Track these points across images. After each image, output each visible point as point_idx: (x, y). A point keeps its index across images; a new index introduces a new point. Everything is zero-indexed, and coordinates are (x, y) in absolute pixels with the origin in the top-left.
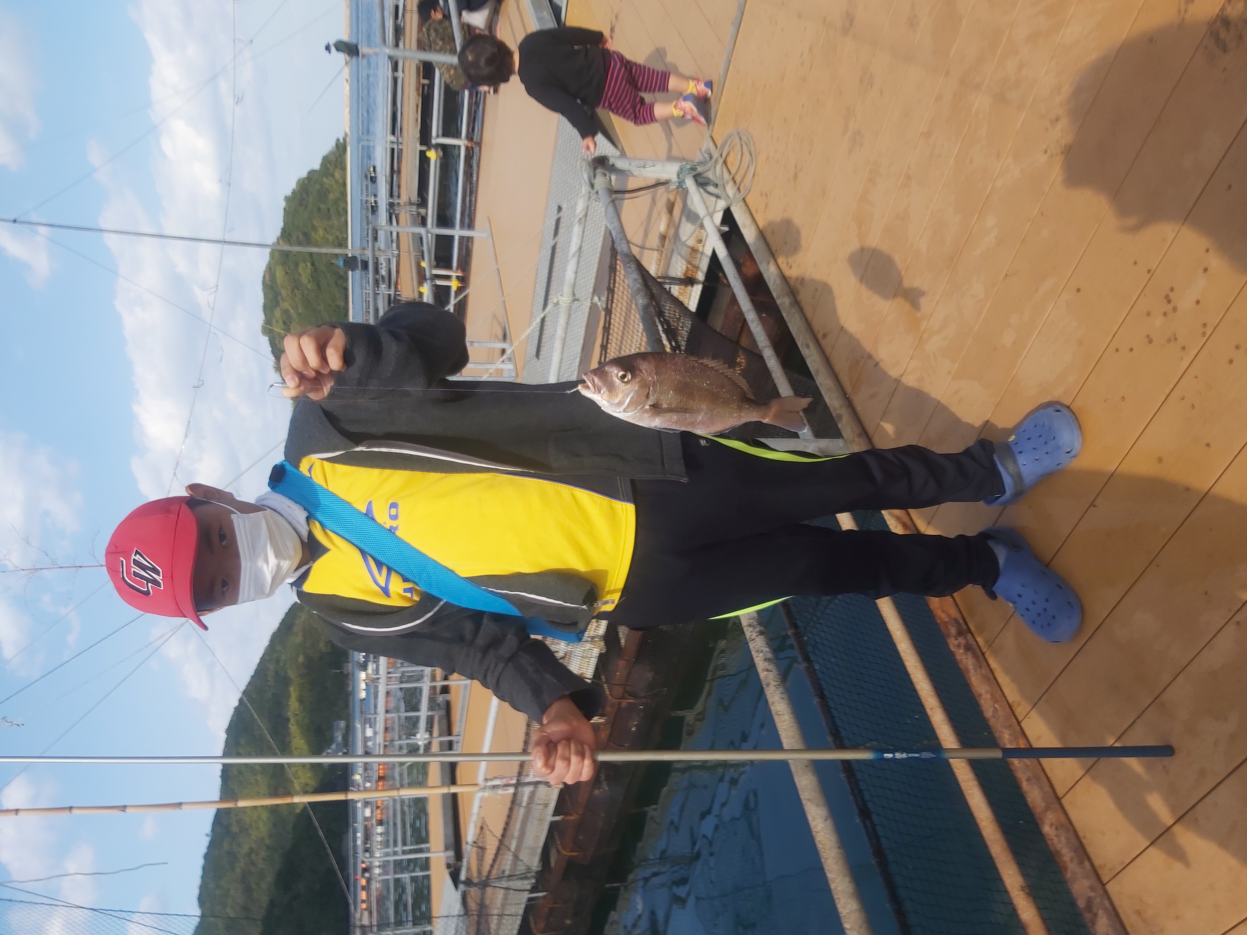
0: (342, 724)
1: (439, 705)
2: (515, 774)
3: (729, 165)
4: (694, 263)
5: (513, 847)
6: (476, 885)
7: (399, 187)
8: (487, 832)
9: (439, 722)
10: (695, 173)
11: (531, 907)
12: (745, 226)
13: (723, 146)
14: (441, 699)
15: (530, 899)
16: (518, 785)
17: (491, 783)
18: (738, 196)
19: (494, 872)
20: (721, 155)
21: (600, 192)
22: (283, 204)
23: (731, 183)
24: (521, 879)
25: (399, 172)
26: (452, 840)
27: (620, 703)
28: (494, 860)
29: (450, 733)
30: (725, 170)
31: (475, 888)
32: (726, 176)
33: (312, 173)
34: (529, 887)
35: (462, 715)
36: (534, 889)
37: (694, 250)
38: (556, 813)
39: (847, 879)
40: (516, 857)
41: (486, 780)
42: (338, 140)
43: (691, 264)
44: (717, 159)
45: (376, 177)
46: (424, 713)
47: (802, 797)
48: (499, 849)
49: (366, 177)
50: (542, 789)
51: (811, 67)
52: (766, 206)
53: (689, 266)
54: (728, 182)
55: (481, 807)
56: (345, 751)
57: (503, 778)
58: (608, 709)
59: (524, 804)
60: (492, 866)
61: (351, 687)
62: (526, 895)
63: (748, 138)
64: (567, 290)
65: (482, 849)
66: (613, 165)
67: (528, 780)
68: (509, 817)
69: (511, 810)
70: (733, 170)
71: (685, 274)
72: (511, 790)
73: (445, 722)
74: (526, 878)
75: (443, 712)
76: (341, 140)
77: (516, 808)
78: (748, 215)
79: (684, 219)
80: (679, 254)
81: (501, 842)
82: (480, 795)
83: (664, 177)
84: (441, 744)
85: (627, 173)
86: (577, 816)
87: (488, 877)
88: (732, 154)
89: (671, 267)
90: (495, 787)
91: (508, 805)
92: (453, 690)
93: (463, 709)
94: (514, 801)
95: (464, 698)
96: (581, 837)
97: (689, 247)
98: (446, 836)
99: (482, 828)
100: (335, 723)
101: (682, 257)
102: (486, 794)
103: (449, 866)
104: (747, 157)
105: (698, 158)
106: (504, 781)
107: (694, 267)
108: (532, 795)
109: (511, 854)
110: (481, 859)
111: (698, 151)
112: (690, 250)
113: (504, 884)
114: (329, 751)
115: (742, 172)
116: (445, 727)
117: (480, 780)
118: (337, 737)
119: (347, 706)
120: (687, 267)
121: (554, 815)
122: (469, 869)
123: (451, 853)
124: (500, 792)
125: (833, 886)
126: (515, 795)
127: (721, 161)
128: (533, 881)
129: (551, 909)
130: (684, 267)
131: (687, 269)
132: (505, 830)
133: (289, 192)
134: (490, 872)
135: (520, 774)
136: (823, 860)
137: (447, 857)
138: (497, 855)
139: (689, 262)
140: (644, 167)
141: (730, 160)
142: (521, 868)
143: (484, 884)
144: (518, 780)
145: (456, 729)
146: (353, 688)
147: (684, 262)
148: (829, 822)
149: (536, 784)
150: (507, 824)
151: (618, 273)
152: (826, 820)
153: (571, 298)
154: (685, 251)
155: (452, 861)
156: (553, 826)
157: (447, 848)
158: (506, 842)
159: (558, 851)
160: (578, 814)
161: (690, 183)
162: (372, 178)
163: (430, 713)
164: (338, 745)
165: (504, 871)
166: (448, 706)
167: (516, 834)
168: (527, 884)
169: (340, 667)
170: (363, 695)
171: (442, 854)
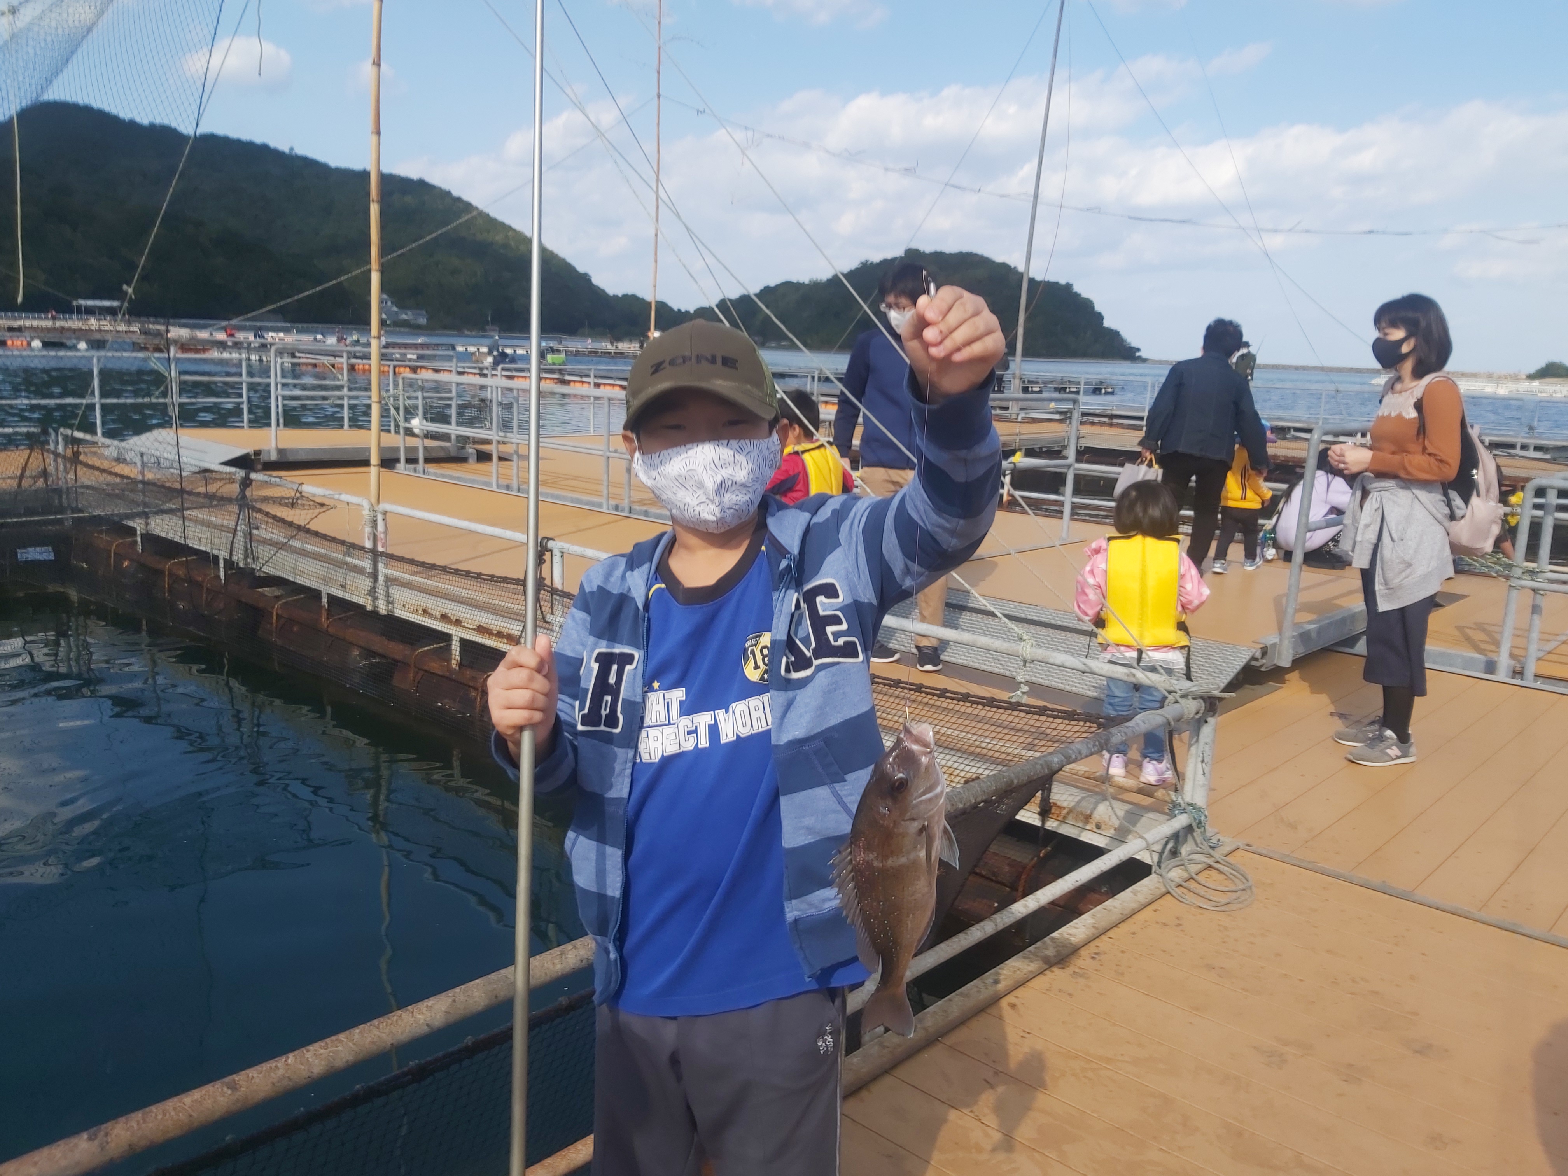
0: (423, 321)
1: (463, 448)
2: (390, 551)
3: (1207, 872)
4: (1070, 817)
5: (296, 544)
6: (243, 491)
7: (1093, 423)
8: (317, 511)
9: (442, 448)
10: (1195, 825)
11: (207, 559)
12: (1135, 893)
13: (1229, 865)
14: (470, 450)
15: (216, 558)
16: (375, 554)
17: (380, 518)
18: (1173, 885)
19: (259, 516)
20: (1218, 862)
21: (1177, 705)
22: (1063, 281)
23: (1185, 875)
24: (246, 549)
25: (1111, 425)
26: (291, 458)
27: (476, 689)
28: (275, 517)
29: (427, 461)
30: (1200, 867)
31: (238, 490)
32: (1193, 869)
33: (1100, 317)
34: (235, 558)
35: (451, 477)
36: (230, 564)
37: (1087, 818)
38: (331, 598)
39: (351, 1058)
40: (281, 546)
41: (385, 513)
42: (1138, 350)
43: (1068, 813)
44: (1212, 856)
45: (1100, 393)
46: (454, 429)
47: (457, 990)
48: (290, 524)
49: (1101, 383)
50: (367, 583)
51: (1352, 994)
52: (1165, 925)
53: (1065, 811)
54: (1186, 870)
55: (348, 504)
56: (388, 322)
57: (386, 532)
58: (469, 673)
59: (348, 559)
60: (267, 514)
61: (469, 333)
62: (223, 555)
63: (1246, 900)
64: (1040, 653)
65: (292, 504)
66: (1206, 722)
67: (381, 566)
68: (333, 540)
69: (343, 543)
70: (1201, 878)
71: (1055, 804)
72: (368, 544)
73: (442, 455)
74: (246, 556)
75: (453, 453)
76: (1138, 354)
77: (344, 548)
78: (1150, 898)
79: (1128, 807)
80: (1083, 798)
81: (299, 528)
82: (366, 504)
83: (1188, 787)
84: (415, 449)
85: (1195, 739)
86: (326, 625)
87: (254, 509)
88: (1222, 877)
89: (1063, 787)
90: (375, 522)
91: (350, 539)
92: (482, 466)
93: (459, 479)
94: (353, 548)
95: (473, 481)
96: (295, 629)
97: (1092, 812)
98: (297, 451)
99: (322, 505)
100: (424, 312)
101: (1079, 802)
102: (366, 512)
103: (257, 453)
104: (1223, 899)
105: (1210, 830)
106: (381, 536)
107: (1065, 818)
108: (360, 571)
109: (285, 540)
110: (281, 502)
111: (1216, 831)
112: (1089, 812)
113: (242, 528)
114: (389, 303)
115: (1201, 890)
116: (434, 455)
117: (384, 506)
118: (406, 314)
119: (445, 327)
120: (1064, 808)
121: (329, 595)
122: (266, 484)
123: (274, 457)
124: (368, 530)
125: (342, 1036)
126: (362, 548)
127: (1210, 861)
128: (241, 565)
129: (200, 585)
130: (1065, 804)
131: (1060, 808)
132: (316, 534)
133: (1077, 288)
134: (260, 511)
135: (391, 557)
136: (376, 1022)
137: (269, 452)
138: (282, 521)
139: (1071, 811)
140: (1203, 762)
141: (1213, 873)
142: (263, 552)
143: (243, 503)
144: (382, 554)
145: (432, 468)
146: (467, 336)
147: (1072, 804)
148: (425, 1030)
149: (375, 576)
150: (325, 537)
151: (1067, 722)
152: (428, 1025)
153: (1029, 657)
154: (1086, 807)
155: (263, 458)
156: (315, 594)
157: (280, 451)
158: (301, 534)
159: (278, 598)
160: (328, 626)
161: (1181, 821)
162: (1100, 389)
163: (453, 437)
164: (396, 313)
165: (257, 528)
166: (461, 459)
167: (309, 547)
168: (238, 556)
169: (493, 322)
170: (460, 349)
171: (273, 445)
